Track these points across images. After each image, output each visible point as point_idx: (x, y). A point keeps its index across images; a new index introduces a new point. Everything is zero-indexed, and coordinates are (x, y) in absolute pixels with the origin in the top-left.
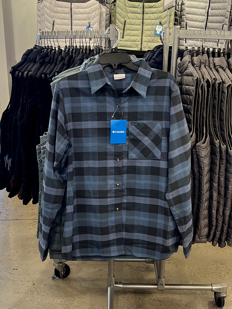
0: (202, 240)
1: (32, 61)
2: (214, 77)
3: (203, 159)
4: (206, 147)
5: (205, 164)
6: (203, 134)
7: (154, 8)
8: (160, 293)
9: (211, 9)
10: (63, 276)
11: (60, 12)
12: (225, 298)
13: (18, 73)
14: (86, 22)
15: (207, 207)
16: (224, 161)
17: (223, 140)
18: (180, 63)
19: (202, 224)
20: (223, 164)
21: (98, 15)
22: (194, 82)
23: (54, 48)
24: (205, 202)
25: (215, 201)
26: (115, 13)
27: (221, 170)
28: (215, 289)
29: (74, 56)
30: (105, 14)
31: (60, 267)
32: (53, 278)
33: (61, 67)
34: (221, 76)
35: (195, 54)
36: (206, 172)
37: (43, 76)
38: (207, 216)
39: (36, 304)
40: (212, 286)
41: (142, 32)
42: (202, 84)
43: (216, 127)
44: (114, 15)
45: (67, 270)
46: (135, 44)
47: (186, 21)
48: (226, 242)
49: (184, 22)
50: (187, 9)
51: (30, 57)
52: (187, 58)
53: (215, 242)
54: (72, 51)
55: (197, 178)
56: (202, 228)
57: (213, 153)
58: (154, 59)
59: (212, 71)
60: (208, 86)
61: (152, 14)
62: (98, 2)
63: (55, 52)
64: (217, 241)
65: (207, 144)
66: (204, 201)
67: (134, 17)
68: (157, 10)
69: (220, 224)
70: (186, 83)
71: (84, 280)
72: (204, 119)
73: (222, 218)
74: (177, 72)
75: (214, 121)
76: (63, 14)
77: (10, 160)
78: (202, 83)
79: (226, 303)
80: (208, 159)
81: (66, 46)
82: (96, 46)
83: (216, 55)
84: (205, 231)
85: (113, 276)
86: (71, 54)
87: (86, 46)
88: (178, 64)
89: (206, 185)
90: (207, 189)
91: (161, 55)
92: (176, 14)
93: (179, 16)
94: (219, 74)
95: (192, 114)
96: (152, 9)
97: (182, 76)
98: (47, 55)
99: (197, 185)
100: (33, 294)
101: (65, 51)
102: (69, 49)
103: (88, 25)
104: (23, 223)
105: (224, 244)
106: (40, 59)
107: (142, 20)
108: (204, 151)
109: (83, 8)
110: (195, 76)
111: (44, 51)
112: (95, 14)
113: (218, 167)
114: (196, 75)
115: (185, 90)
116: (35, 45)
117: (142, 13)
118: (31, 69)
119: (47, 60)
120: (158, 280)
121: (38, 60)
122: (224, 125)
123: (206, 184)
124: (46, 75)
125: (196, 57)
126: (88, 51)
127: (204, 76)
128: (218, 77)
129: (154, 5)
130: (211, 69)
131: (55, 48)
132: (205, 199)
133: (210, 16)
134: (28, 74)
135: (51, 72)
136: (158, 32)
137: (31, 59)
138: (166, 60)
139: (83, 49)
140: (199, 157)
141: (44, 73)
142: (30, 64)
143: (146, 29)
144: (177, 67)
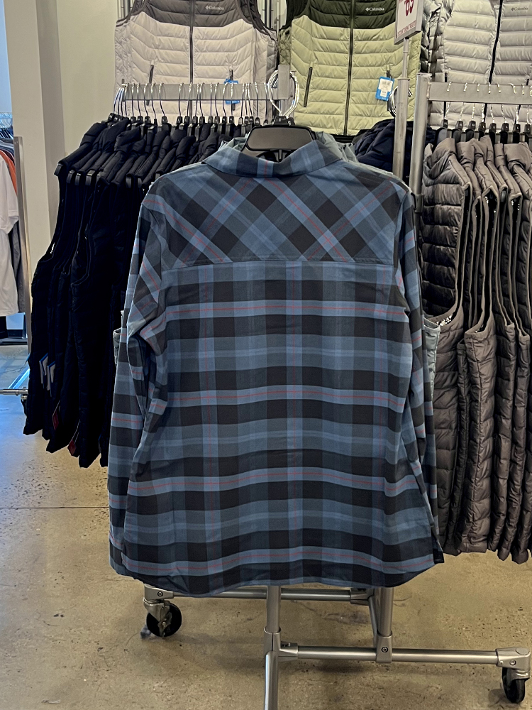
0: (476, 545)
1: (104, 149)
2: (505, 185)
3: (479, 364)
4: (485, 339)
5: (483, 377)
6: (480, 311)
7: (374, 40)
8: (380, 671)
9: (502, 46)
10: (165, 630)
11: (167, 46)
12: (526, 683)
13: (74, 175)
14: (225, 70)
15: (488, 472)
16: (526, 370)
17: (524, 325)
18: (430, 156)
19: (476, 510)
20: (523, 377)
21: (251, 54)
22: (460, 196)
23: (153, 122)
24: (484, 460)
25: (505, 459)
26: (287, 51)
27: (519, 391)
28: (505, 661)
29: (197, 139)
30: (265, 54)
31: (159, 609)
32: (144, 635)
33: (169, 163)
34: (521, 184)
35: (464, 137)
36: (487, 393)
37: (129, 181)
38: (488, 492)
39: (105, 691)
40: (497, 655)
41: (348, 94)
42: (479, 200)
43: (508, 296)
44: (287, 56)
45: (175, 617)
46: (332, 121)
47: (447, 71)
48: (529, 550)
49: (442, 72)
50: (448, 45)
51: (101, 141)
52: (446, 144)
53: (504, 550)
54: (193, 128)
55: (466, 407)
56: (476, 518)
57: (501, 352)
58: (373, 149)
59: (500, 172)
60: (492, 204)
61: (371, 54)
62: (252, 25)
63: (155, 130)
64: (509, 548)
65: (489, 333)
66: (481, 460)
67: (330, 60)
68: (382, 46)
69: (516, 511)
70: (443, 200)
71: (213, 641)
72: (482, 277)
73: (521, 497)
74: (425, 177)
75: (504, 282)
76: (174, 52)
77: (53, 368)
78: (479, 197)
79: (529, 694)
80: (490, 365)
81: (180, 118)
82: (246, 118)
83: (511, 138)
84: (482, 526)
85: (277, 629)
86: (190, 135)
87: (224, 117)
88: (426, 157)
89: (485, 422)
90: (487, 432)
91: (390, 139)
92: (423, 56)
93: (430, 59)
94: (516, 180)
95: (457, 266)
96: (369, 43)
97: (434, 184)
98: (137, 136)
99: (466, 424)
100: (98, 669)
101: (177, 128)
102: (187, 125)
103: (228, 77)
104: (76, 515)
105: (524, 555)
106: (122, 145)
107: (347, 67)
108: (482, 347)
109: (218, 39)
110: (463, 183)
111: (130, 127)
112: (245, 52)
113: (512, 383)
114: (466, 180)
115: (440, 215)
116: (111, 114)
117: (348, 51)
118: (101, 166)
119: (138, 146)
120: (377, 639)
121: (118, 148)
122: (526, 290)
123: (485, 420)
124: (134, 178)
125: (467, 140)
126: (228, 129)
127: (483, 183)
128: (512, 184)
129: (374, 34)
130: (498, 168)
131: (155, 120)
132: (482, 453)
133: (498, 60)
134: (94, 176)
135: (146, 173)
136: (384, 95)
137: (102, 144)
138: (399, 150)
139: (216, 125)
140: (472, 361)
141: (130, 176)
142: (101, 155)
143: (356, 87)
144: (425, 165)
